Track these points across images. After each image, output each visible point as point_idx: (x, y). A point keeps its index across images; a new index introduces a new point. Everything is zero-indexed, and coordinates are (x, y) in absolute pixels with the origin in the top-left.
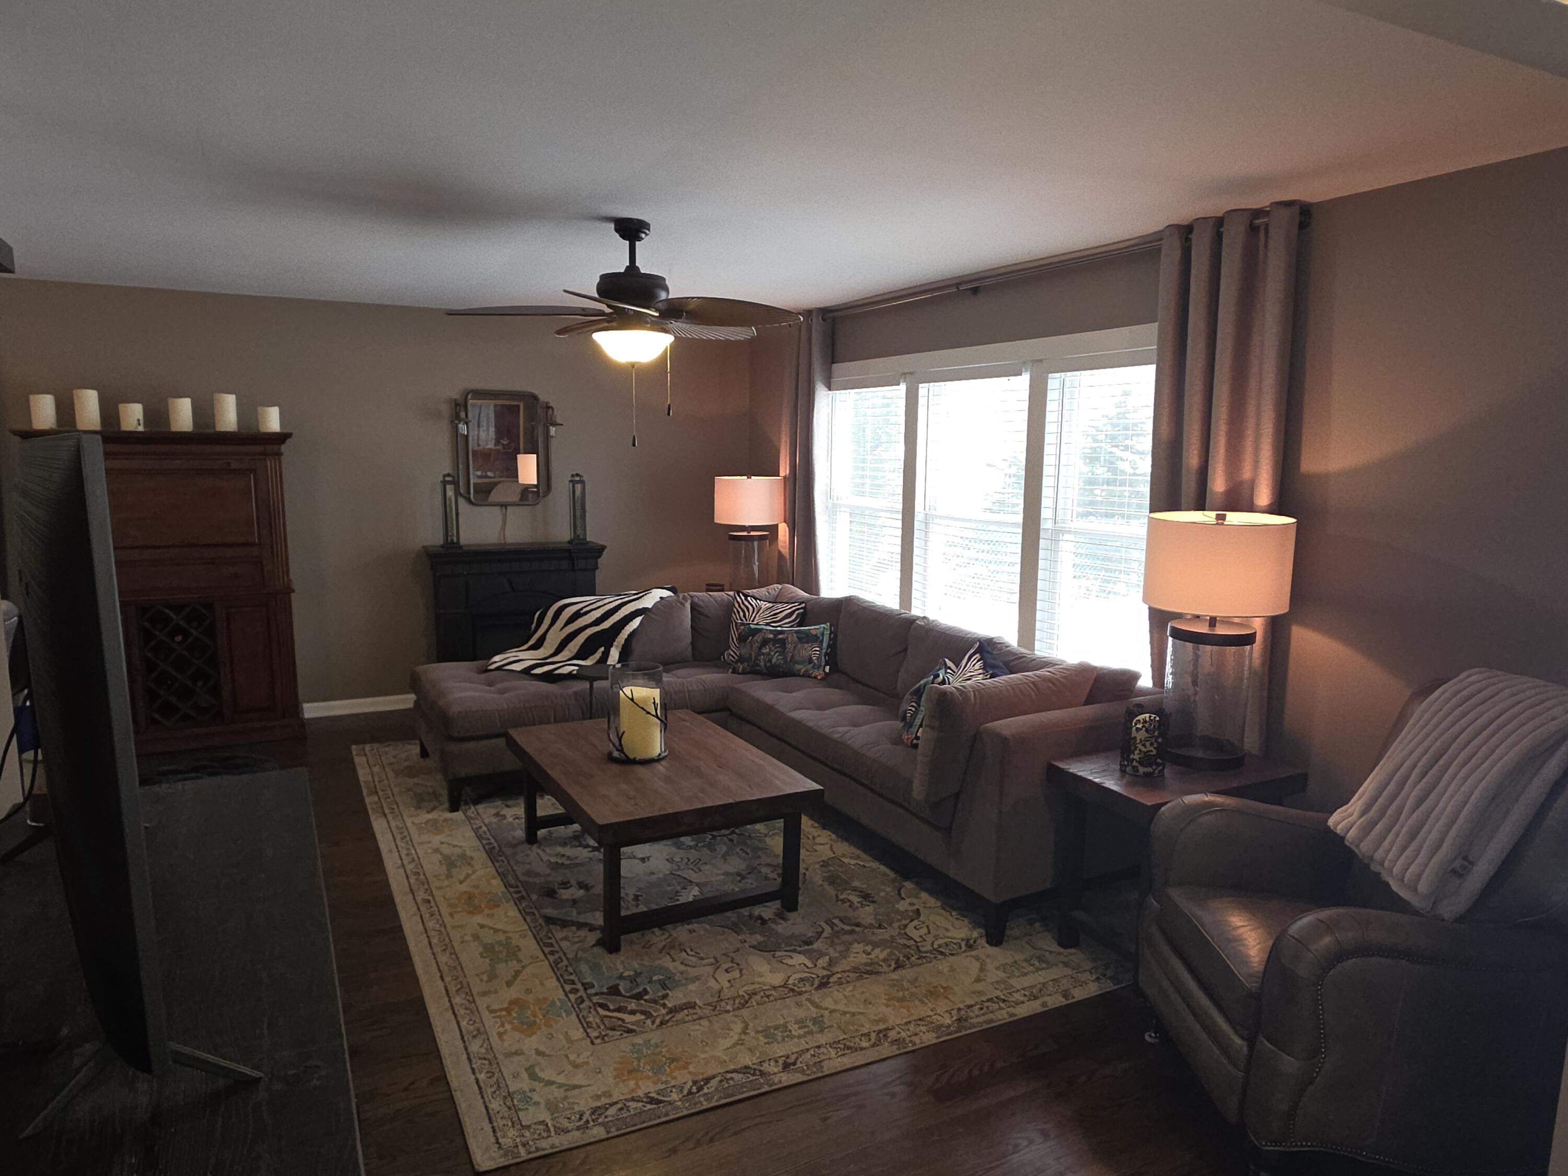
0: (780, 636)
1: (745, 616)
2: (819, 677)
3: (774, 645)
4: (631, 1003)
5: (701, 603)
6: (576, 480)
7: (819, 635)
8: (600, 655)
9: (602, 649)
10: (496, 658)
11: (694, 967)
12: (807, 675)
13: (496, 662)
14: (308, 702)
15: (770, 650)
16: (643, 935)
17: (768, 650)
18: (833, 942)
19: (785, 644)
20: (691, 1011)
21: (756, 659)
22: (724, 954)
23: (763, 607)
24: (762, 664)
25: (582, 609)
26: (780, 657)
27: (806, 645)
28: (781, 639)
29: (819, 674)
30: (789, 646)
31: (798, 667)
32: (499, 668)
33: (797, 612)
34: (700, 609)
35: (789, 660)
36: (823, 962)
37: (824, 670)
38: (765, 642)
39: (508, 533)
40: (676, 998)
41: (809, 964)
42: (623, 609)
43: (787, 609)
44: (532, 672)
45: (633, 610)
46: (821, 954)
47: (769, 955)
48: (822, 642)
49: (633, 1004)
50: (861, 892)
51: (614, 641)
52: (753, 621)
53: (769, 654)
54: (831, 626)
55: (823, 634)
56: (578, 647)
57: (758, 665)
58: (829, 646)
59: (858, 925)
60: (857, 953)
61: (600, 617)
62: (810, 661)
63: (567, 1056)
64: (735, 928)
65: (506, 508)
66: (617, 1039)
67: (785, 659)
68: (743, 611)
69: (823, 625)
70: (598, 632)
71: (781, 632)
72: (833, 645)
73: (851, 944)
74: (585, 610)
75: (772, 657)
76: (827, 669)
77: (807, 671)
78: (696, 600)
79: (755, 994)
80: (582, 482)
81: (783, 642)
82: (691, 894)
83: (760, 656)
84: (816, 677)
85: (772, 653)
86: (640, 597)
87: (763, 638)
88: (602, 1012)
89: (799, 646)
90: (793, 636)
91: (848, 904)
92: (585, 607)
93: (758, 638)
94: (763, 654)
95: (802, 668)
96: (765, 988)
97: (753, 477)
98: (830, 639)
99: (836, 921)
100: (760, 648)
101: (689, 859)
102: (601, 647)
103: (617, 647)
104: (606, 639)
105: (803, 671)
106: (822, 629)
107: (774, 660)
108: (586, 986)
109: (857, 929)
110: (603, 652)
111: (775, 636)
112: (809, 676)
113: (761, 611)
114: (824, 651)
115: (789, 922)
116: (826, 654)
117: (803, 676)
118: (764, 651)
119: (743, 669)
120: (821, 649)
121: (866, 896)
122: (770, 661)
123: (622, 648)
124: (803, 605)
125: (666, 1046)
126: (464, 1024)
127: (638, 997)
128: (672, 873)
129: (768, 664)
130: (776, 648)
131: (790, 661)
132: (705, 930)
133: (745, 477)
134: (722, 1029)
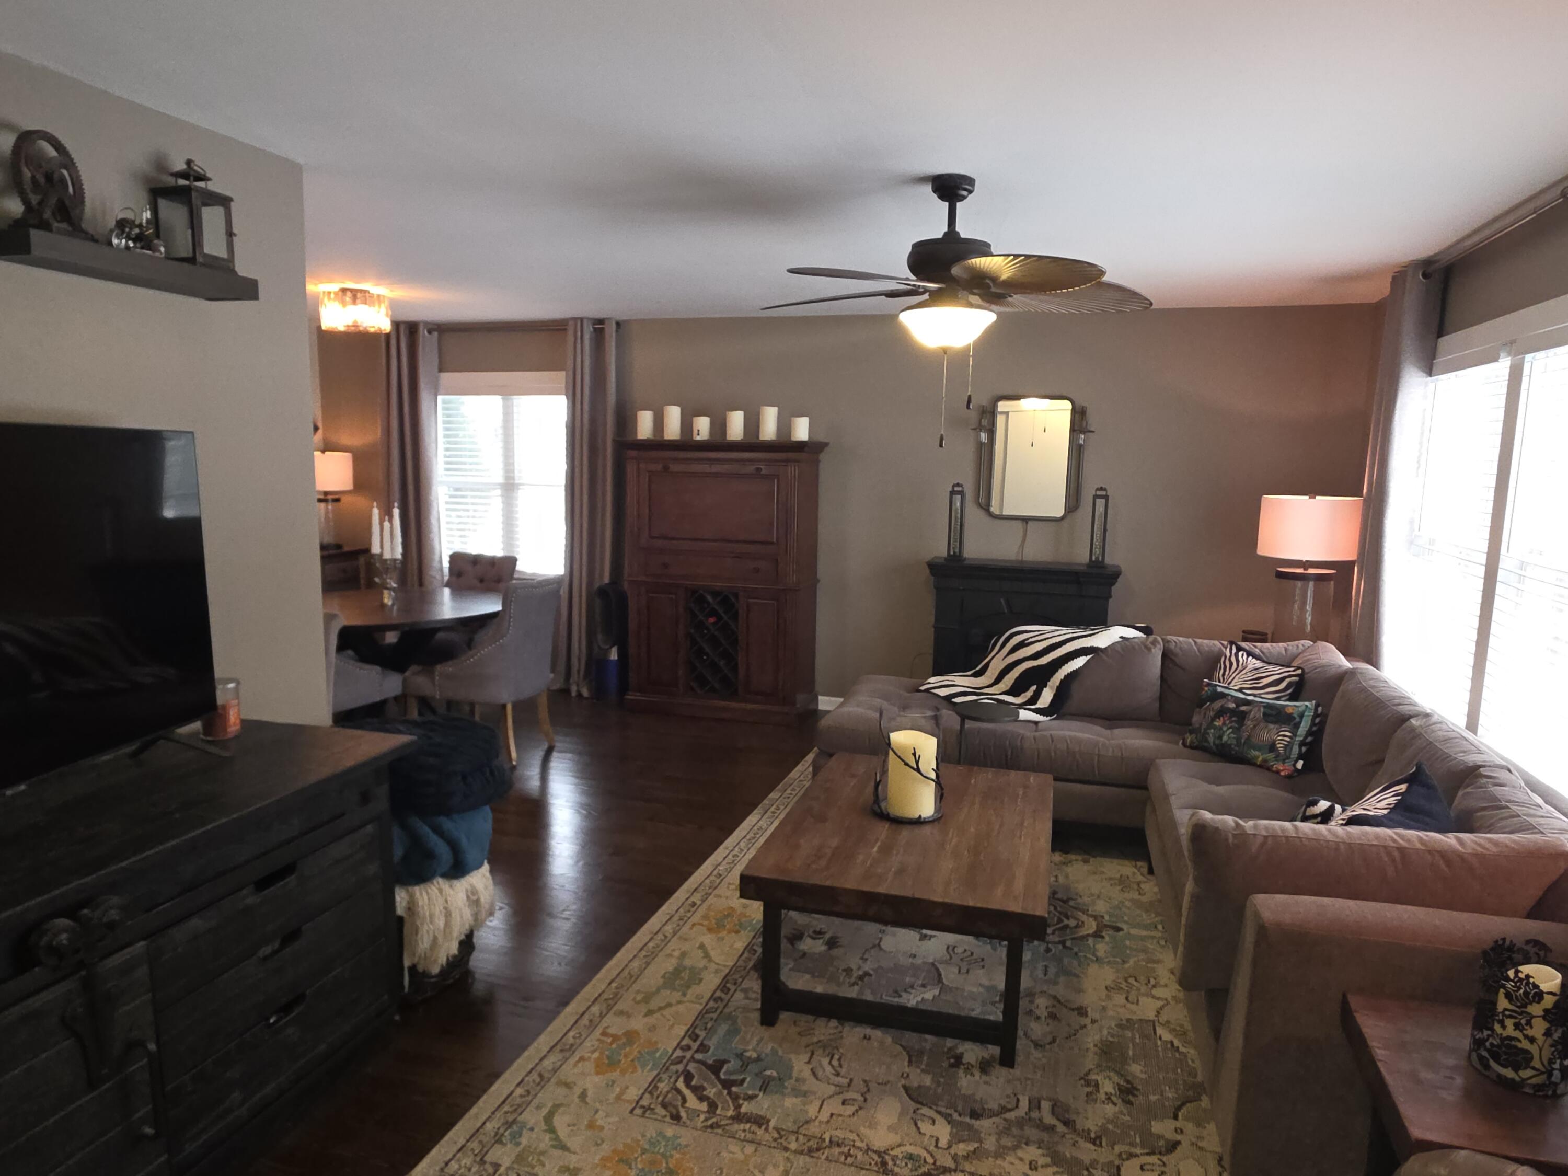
0: (1243, 708)
1: (1224, 675)
2: (1282, 773)
3: (1230, 718)
4: (714, 1086)
5: (1178, 650)
6: (1102, 494)
7: (1295, 715)
8: (1032, 694)
9: (1034, 688)
10: (932, 680)
11: (817, 1079)
12: (1264, 766)
13: (929, 683)
14: (823, 695)
15: (1224, 724)
16: (814, 1021)
17: (1221, 723)
18: (1009, 1129)
19: (1244, 718)
20: (754, 1128)
21: (1206, 733)
22: (865, 1081)
23: (1250, 667)
24: (1211, 739)
25: (1028, 639)
26: (1232, 735)
27: (1271, 726)
28: (1243, 712)
29: (1284, 768)
30: (1249, 723)
31: (1255, 753)
32: (927, 690)
33: (1288, 680)
34: (1173, 657)
35: (1243, 741)
36: (962, 1148)
37: (1294, 765)
38: (1222, 712)
39: (1026, 550)
40: (762, 1105)
41: (943, 1143)
42: (1068, 644)
43: (1277, 672)
44: (953, 700)
45: (1079, 647)
46: (975, 1135)
47: (912, 1105)
48: (1297, 726)
49: (714, 1090)
50: (1128, 1082)
51: (1049, 681)
52: (1229, 684)
53: (1220, 728)
54: (1317, 706)
55: (1301, 716)
56: (1013, 681)
57: (1207, 741)
58: (1309, 733)
59: (1066, 1123)
60: (1021, 1159)
61: (1041, 651)
62: (1272, 747)
63: (597, 1111)
64: (914, 1057)
65: (1027, 523)
66: (656, 1120)
67: (1238, 739)
68: (1225, 667)
69: (1307, 703)
70: (1034, 667)
71: (1248, 703)
72: (1317, 732)
73: (1027, 1144)
74: (1030, 640)
75: (1224, 732)
76: (1300, 764)
77: (1265, 761)
78: (1172, 646)
79: (839, 1145)
80: (1106, 497)
81: (1242, 716)
82: (922, 995)
83: (1210, 729)
84: (1278, 772)
85: (1225, 729)
86: (1093, 634)
87: (1222, 706)
88: (681, 1084)
89: (1262, 725)
90: (1259, 710)
91: (1089, 1089)
92: (1031, 637)
93: (1217, 705)
94: (1215, 728)
95: (1259, 756)
96: (858, 1144)
97: (1318, 497)
98: (1313, 724)
99: (1046, 1105)
100: (1213, 720)
101: (972, 954)
102: (1033, 685)
103: (1051, 688)
104: (1039, 677)
105: (1260, 759)
106: (1304, 708)
107: (1225, 738)
108: (703, 1048)
109: (1061, 1128)
110: (1034, 691)
111: (1238, 706)
112: (1269, 769)
113: (1244, 672)
114: (1299, 739)
115: (984, 1078)
116: (1302, 744)
117: (1260, 766)
118: (1217, 724)
119: (1192, 742)
120: (1295, 735)
121: (1127, 1092)
122: (1220, 737)
123: (1057, 691)
124: (1299, 672)
125: (684, 1154)
126: (571, 1034)
127: (727, 1084)
128: (933, 964)
129: (1217, 742)
130: (1231, 722)
131: (1245, 743)
132: (882, 1043)
133: (1307, 497)
134: (755, 1167)
